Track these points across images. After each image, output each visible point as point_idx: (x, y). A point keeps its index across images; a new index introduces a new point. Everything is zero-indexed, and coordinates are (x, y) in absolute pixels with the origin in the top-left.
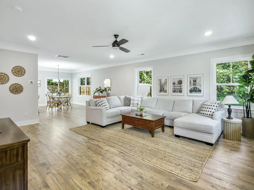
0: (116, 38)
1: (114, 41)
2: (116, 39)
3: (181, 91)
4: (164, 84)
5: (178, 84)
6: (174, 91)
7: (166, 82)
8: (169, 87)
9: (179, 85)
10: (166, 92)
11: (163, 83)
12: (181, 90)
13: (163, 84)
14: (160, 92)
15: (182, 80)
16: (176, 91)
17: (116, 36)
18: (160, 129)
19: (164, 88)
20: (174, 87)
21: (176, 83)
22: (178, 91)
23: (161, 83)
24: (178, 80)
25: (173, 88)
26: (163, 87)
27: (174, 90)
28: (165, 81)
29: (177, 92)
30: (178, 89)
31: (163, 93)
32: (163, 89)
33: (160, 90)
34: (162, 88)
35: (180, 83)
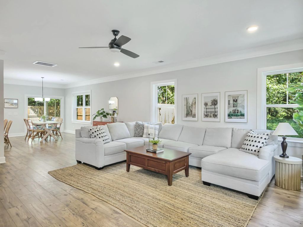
0: (116, 35)
1: (112, 40)
2: (115, 37)
3: (215, 116)
4: (192, 106)
5: (212, 105)
6: (206, 116)
7: (195, 103)
8: (199, 110)
9: (213, 107)
10: (194, 116)
11: (191, 103)
12: (216, 114)
13: (190, 105)
14: (186, 117)
15: (217, 99)
16: (208, 115)
17: (115, 32)
18: (183, 172)
19: (191, 111)
20: (207, 109)
21: (209, 104)
22: (212, 115)
23: (187, 103)
24: (213, 99)
25: (204, 111)
26: (191, 109)
27: (206, 114)
28: (193, 101)
29: (210, 117)
30: (211, 112)
31: (190, 118)
32: (190, 113)
33: (187, 113)
34: (190, 111)
35: (214, 103)
